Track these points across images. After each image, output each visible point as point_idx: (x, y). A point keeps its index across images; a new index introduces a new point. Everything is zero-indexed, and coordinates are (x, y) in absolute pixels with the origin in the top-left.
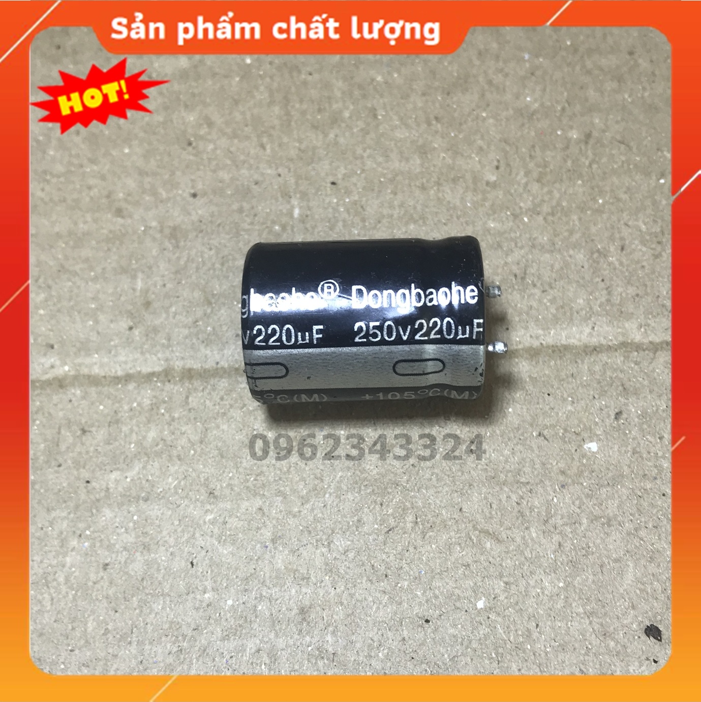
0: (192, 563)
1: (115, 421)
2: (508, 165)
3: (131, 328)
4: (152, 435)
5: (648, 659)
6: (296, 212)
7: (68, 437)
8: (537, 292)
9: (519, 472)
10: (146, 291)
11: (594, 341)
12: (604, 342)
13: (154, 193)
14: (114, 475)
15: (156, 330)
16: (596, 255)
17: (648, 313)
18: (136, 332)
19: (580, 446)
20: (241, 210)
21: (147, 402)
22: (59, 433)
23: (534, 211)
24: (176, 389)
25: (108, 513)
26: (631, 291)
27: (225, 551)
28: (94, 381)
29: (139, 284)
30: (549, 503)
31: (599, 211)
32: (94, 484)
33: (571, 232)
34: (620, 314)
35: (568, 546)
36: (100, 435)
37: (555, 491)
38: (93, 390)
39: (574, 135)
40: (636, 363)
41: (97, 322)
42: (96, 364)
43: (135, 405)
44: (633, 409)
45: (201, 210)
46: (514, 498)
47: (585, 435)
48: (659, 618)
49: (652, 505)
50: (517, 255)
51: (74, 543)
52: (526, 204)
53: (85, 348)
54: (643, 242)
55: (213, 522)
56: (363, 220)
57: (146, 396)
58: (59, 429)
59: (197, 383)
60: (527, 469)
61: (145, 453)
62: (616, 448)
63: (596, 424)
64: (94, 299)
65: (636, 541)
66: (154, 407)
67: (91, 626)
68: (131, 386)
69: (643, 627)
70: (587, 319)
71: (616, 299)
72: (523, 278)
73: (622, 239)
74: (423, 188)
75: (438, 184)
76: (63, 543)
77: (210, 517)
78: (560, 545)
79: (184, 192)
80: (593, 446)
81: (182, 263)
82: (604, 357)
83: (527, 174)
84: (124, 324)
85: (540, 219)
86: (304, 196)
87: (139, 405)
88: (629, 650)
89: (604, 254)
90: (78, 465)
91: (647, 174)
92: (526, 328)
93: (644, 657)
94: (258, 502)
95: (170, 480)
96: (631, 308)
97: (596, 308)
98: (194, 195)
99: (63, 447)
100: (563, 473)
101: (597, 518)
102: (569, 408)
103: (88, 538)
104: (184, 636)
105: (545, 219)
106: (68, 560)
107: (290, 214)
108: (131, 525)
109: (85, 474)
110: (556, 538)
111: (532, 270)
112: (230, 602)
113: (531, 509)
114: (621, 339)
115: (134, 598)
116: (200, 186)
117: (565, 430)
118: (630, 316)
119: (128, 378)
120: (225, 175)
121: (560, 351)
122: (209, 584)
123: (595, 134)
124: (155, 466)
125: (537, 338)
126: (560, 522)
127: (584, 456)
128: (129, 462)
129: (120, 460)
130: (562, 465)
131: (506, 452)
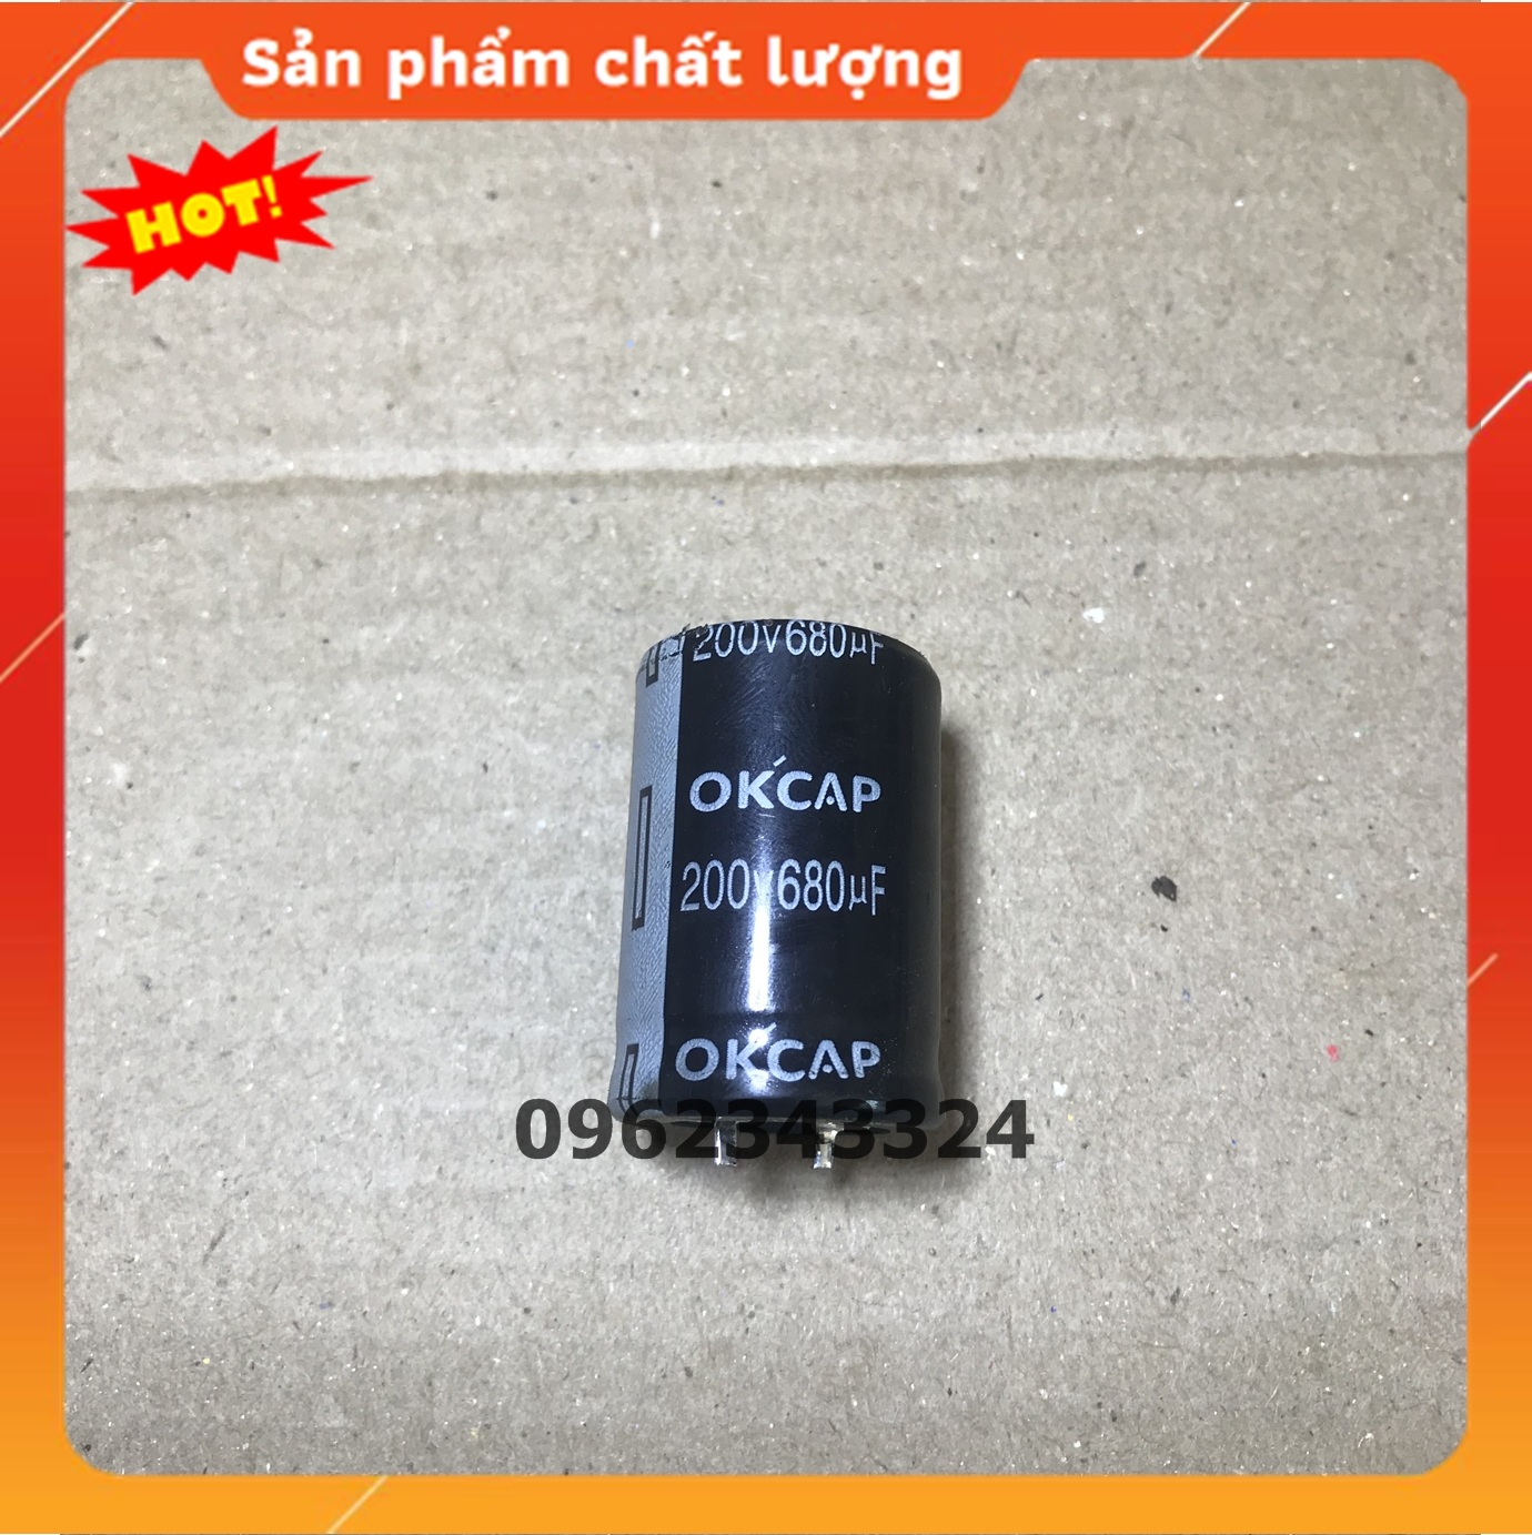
0: (485, 767)
1: (365, 550)
2: (998, 166)
3: (390, 407)
4: (424, 572)
5: (1153, 925)
6: (656, 229)
7: (294, 572)
8: (1030, 372)
9: (982, 650)
10: (413, 348)
11: (1113, 453)
12: (1127, 455)
13: (429, 190)
14: (366, 632)
15: (428, 410)
16: (1126, 318)
17: (1200, 413)
18: (399, 413)
19: (1077, 614)
20: (566, 222)
21: (415, 523)
22: (281, 566)
23: (1034, 243)
24: (458, 504)
25: (355, 688)
26: (1177, 376)
27: (537, 750)
28: (332, 486)
29: (404, 336)
30: (1023, 697)
31: (1137, 247)
32: (335, 644)
33: (1090, 279)
34: (1156, 413)
35: (1047, 760)
36: (343, 570)
37: (1034, 679)
38: (331, 501)
39: (1106, 121)
40: (1175, 490)
41: (337, 394)
42: (336, 462)
43: (397, 526)
44: (1164, 559)
45: (502, 219)
46: (972, 688)
47: (1087, 597)
48: (1174, 868)
49: (1180, 705)
50: (1004, 311)
51: (305, 730)
52: (1023, 230)
53: (318, 435)
54: (1201, 300)
55: (517, 708)
56: (762, 246)
57: (415, 512)
58: (282, 557)
59: (493, 496)
60: (994, 646)
61: (411, 600)
62: (1132, 617)
63: (1105, 581)
64: (334, 358)
65: (1150, 757)
66: (426, 531)
67: (331, 852)
68: (390, 498)
69: (1151, 879)
70: (1104, 417)
71: (1152, 390)
72: (1011, 350)
73: (1169, 293)
74: (861, 197)
75: (885, 191)
76: (289, 730)
77: (512, 700)
78: (1035, 757)
79: (476, 188)
80: (1096, 615)
81: (472, 303)
82: (1127, 479)
83: (1027, 182)
84: (379, 398)
85: (1043, 255)
86: (668, 201)
87: (404, 526)
88: (1126, 912)
89: (1137, 316)
90: (310, 615)
91: (1216, 190)
92: (1010, 430)
93: (1147, 923)
94: (587, 682)
95: (452, 642)
96: (1172, 402)
97: (1121, 402)
98: (493, 196)
99: (286, 587)
100: (1048, 652)
101: (1094, 720)
102: (1067, 555)
103: (326, 724)
104: (472, 872)
105: (1050, 256)
106: (297, 755)
107: (645, 230)
108: (393, 707)
109: (322, 629)
110: (1031, 748)
111: (1023, 338)
112: (542, 824)
113: (997, 705)
114: (1154, 451)
115: (398, 815)
116: (501, 180)
117: (1058, 589)
118: (1172, 416)
119: (386, 484)
120: (543, 165)
121: (1057, 467)
122: (509, 797)
123: (1140, 121)
124: (428, 620)
125: (1026, 445)
126: (1037, 724)
127: (1081, 628)
128: (387, 612)
129: (374, 610)
130: (1047, 641)
131: (965, 620)
